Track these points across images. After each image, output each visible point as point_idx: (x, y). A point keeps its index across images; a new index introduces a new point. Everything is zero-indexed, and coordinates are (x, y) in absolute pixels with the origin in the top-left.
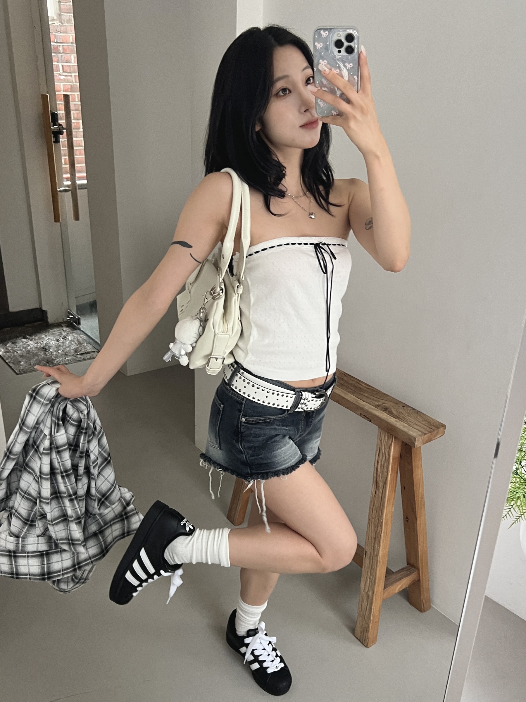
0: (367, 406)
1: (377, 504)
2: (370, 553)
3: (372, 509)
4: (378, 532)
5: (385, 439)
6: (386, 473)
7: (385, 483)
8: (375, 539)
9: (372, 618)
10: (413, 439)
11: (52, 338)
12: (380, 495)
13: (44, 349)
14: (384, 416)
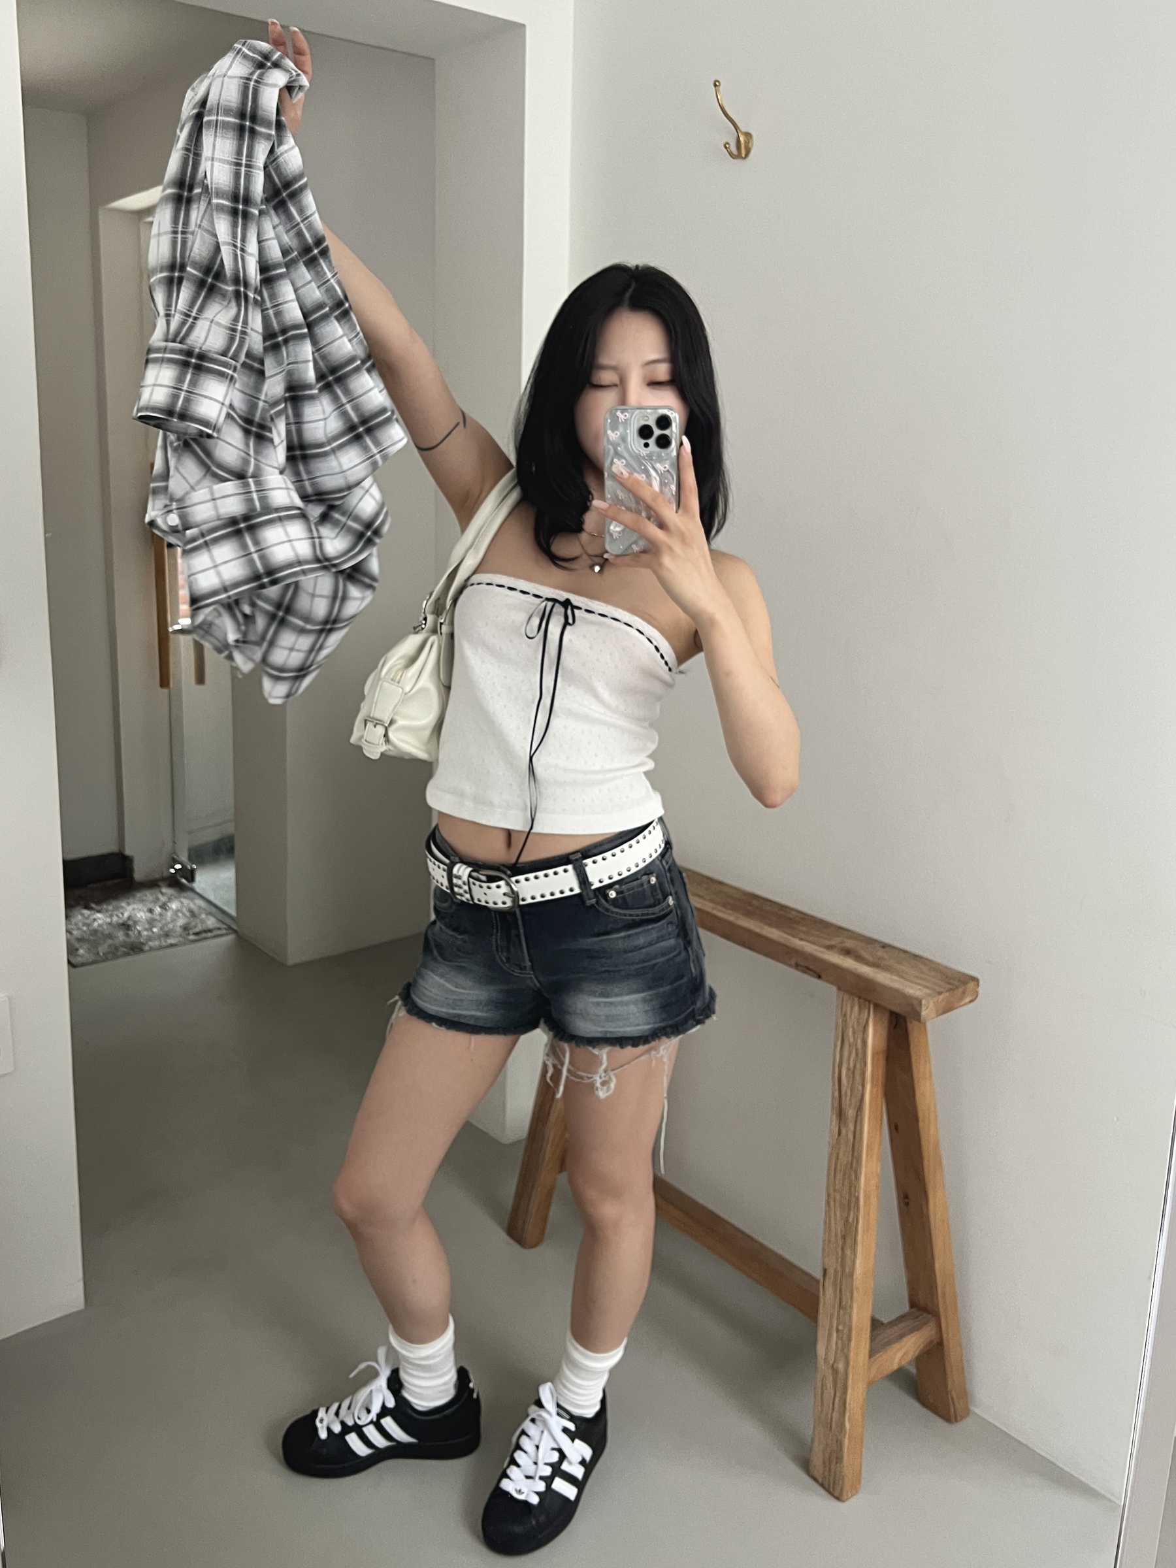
0: (809, 948)
1: (844, 1159)
2: (836, 1271)
3: (833, 1171)
4: (851, 1220)
5: (854, 1012)
6: (860, 1088)
7: (860, 1108)
8: (844, 1237)
9: (847, 1425)
10: (915, 1002)
11: (140, 906)
12: (851, 1136)
13: (126, 926)
14: (848, 963)
